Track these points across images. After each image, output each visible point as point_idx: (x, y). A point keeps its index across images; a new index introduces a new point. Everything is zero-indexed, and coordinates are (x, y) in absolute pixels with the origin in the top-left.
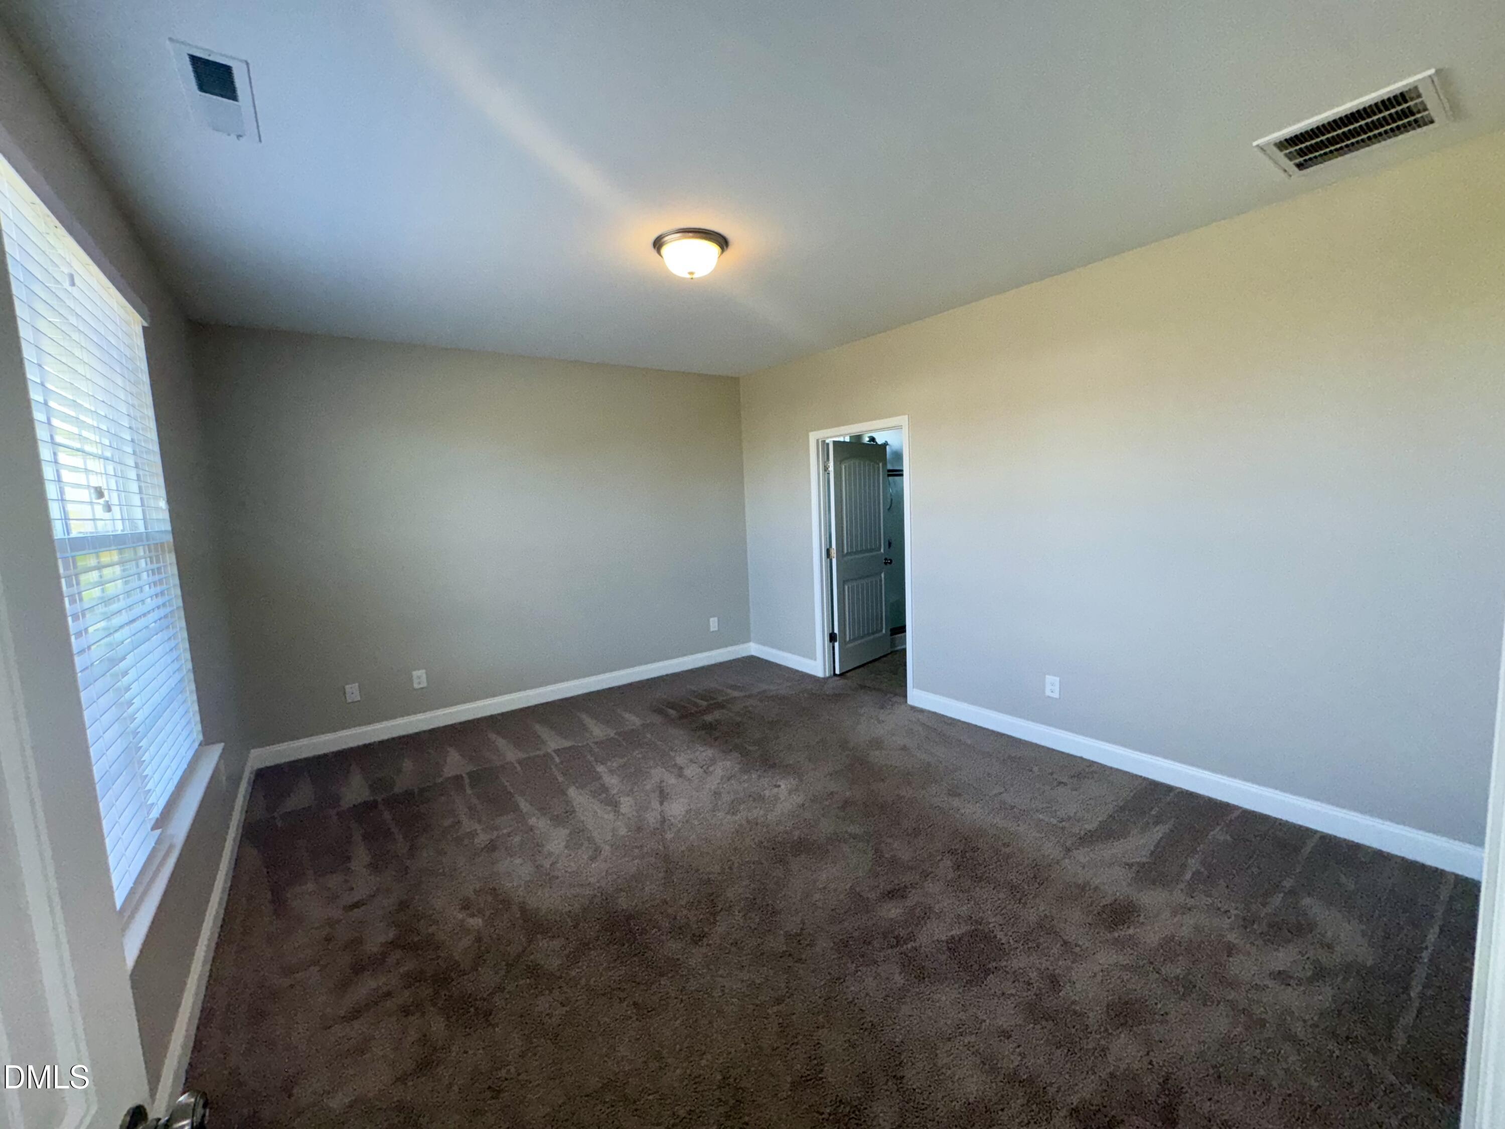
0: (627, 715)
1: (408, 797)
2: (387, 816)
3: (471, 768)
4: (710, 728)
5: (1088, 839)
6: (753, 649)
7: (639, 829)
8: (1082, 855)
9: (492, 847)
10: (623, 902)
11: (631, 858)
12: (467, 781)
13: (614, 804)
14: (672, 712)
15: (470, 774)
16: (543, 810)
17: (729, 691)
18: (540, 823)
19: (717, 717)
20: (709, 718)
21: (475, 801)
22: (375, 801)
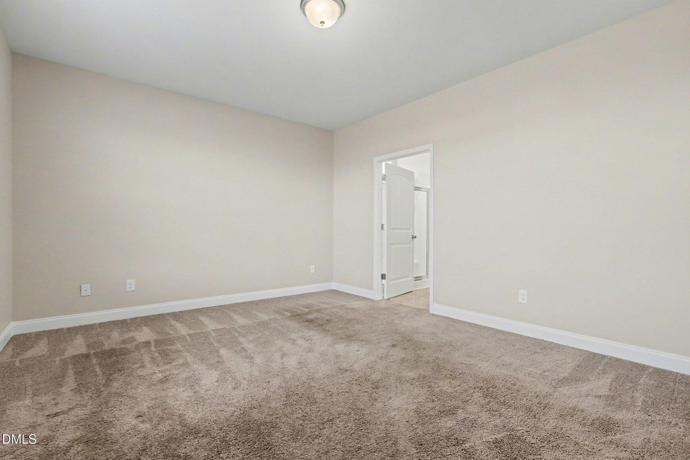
0: (259, 314)
1: (112, 352)
2: (94, 361)
3: (156, 337)
4: (310, 321)
5: (564, 382)
6: (334, 286)
7: (267, 373)
8: (565, 390)
9: (164, 380)
10: (255, 415)
11: (262, 388)
12: (153, 344)
13: (250, 358)
14: (288, 314)
15: (156, 341)
16: (203, 360)
17: (321, 305)
18: (200, 368)
19: (316, 316)
20: (310, 317)
21: (157, 355)
22: (89, 354)
